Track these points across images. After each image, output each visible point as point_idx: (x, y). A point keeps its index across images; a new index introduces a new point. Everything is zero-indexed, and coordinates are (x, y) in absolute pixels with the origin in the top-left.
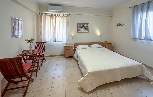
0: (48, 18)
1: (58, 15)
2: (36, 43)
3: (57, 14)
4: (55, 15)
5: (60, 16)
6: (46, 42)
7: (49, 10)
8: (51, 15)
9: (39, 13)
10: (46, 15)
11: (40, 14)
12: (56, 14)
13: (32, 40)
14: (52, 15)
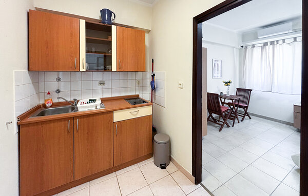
0: (257, 51)
1: (280, 42)
2: (237, 89)
3: (277, 41)
4: (272, 43)
5: (284, 42)
6: (252, 90)
7: (259, 38)
8: (263, 44)
9: (242, 47)
10: (253, 46)
11: (244, 47)
12: (274, 42)
13: (229, 82)
14: (266, 44)
